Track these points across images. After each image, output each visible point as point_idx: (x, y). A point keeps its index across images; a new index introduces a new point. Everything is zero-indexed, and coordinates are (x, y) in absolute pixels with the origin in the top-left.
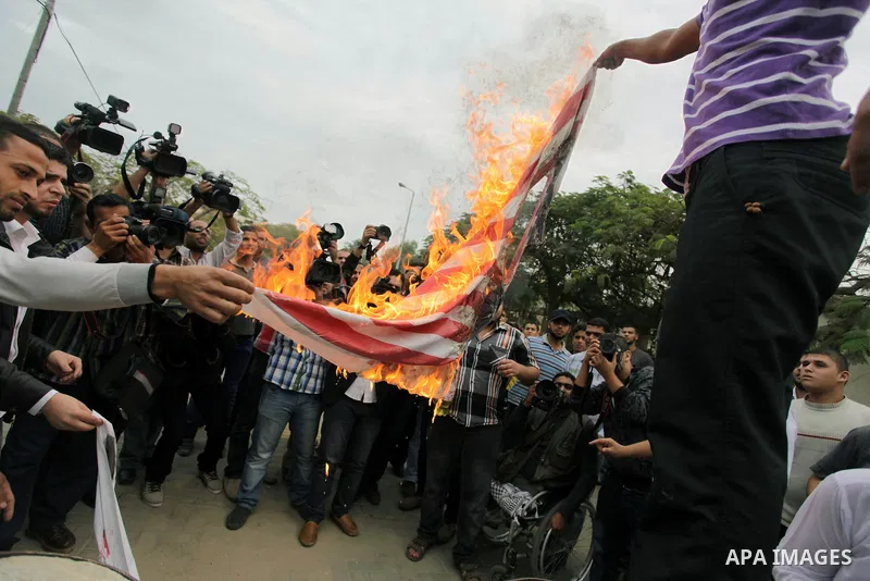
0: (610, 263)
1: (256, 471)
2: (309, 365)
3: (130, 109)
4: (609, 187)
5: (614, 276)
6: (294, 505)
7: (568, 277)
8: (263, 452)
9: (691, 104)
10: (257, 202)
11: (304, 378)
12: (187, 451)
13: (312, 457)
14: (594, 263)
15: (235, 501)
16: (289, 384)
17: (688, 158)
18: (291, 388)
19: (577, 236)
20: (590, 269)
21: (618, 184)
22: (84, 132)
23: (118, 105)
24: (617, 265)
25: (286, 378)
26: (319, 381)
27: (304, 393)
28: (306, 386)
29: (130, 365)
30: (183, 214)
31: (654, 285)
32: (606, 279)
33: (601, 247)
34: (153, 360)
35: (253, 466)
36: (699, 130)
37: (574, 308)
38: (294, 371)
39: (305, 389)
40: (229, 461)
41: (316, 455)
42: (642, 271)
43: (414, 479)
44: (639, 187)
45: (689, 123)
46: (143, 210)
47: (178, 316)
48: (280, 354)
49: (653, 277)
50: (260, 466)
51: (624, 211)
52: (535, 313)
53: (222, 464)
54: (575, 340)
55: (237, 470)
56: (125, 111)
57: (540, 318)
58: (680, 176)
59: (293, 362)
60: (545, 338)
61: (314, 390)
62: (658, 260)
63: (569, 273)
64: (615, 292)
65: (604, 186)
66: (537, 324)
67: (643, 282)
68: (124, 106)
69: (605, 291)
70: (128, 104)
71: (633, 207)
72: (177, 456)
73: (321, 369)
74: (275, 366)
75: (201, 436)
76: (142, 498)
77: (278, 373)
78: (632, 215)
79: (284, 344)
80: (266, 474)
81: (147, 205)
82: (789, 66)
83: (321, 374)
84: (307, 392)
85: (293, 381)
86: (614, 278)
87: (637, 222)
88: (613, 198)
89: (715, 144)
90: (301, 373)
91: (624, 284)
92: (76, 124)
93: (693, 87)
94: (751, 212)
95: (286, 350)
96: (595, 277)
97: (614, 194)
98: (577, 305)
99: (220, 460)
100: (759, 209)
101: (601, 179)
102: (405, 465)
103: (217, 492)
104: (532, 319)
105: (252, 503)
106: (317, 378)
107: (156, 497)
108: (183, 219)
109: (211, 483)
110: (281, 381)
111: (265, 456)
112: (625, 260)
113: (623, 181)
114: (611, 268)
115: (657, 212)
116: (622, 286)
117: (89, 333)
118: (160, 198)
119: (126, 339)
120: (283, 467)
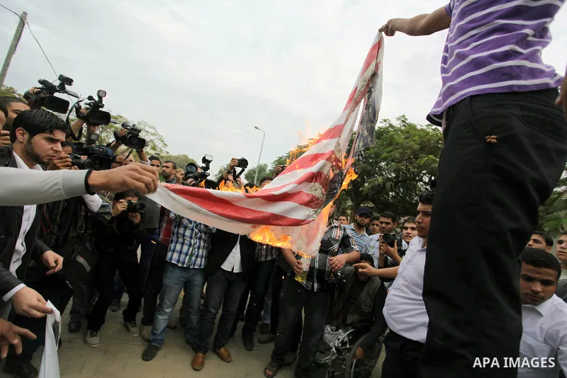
0: (394, 175)
1: (162, 320)
2: (196, 250)
3: (74, 83)
4: (391, 126)
5: (396, 183)
6: (188, 342)
7: (366, 185)
8: (168, 308)
9: (446, 67)
10: (162, 141)
11: (193, 258)
12: (115, 308)
13: (199, 309)
14: (383, 176)
15: (148, 341)
16: (183, 263)
17: (445, 104)
18: (185, 266)
19: (371, 158)
20: (380, 179)
21: (397, 124)
22: (43, 99)
23: (66, 81)
24: (397, 177)
25: (182, 259)
26: (203, 259)
27: (194, 268)
28: (195, 264)
29: (73, 253)
30: (110, 151)
31: (422, 189)
32: (391, 185)
33: (387, 165)
34: (90, 249)
35: (160, 317)
36: (453, 85)
37: (371, 205)
38: (186, 254)
39: (194, 265)
40: (144, 314)
41: (201, 308)
42: (414, 179)
43: (268, 321)
44: (410, 125)
45: (445, 80)
46: (82, 149)
47: (106, 219)
48: (177, 242)
49: (422, 183)
50: (165, 317)
51: (400, 141)
52: (346, 209)
53: (140, 316)
54: (371, 226)
55: (149, 320)
56: (70, 85)
57: (349, 212)
58: (440, 116)
59: (185, 248)
60: (352, 226)
61: (200, 265)
62: (424, 172)
63: (367, 182)
64: (397, 194)
65: (388, 125)
66: (347, 216)
67: (415, 187)
68: (70, 81)
69: (391, 193)
70: (72, 81)
71: (407, 138)
72: (108, 311)
73: (205, 251)
74: (174, 251)
75: (125, 298)
76: (85, 342)
77: (176, 256)
78: (406, 143)
79: (179, 235)
80: (169, 322)
81: (85, 146)
82: (514, 40)
83: (204, 254)
84: (195, 267)
85: (186, 261)
86: (396, 184)
87: (410, 148)
88: (393, 133)
89: (463, 95)
90: (192, 255)
91: (402, 187)
92: (37, 93)
93: (447, 55)
94: (490, 143)
95: (181, 240)
96: (384, 184)
97: (395, 131)
98: (373, 203)
99: (138, 314)
100: (495, 141)
101: (385, 121)
102: (262, 313)
103: (136, 335)
104: (344, 213)
105: (160, 342)
106: (202, 257)
107: (95, 340)
108: (110, 154)
109: (133, 329)
110: (178, 261)
111: (168, 310)
112: (403, 172)
113: (400, 122)
114: (394, 178)
115: (423, 141)
116: (401, 190)
117: (45, 232)
118: (94, 141)
119: (70, 235)
120: (180, 316)
